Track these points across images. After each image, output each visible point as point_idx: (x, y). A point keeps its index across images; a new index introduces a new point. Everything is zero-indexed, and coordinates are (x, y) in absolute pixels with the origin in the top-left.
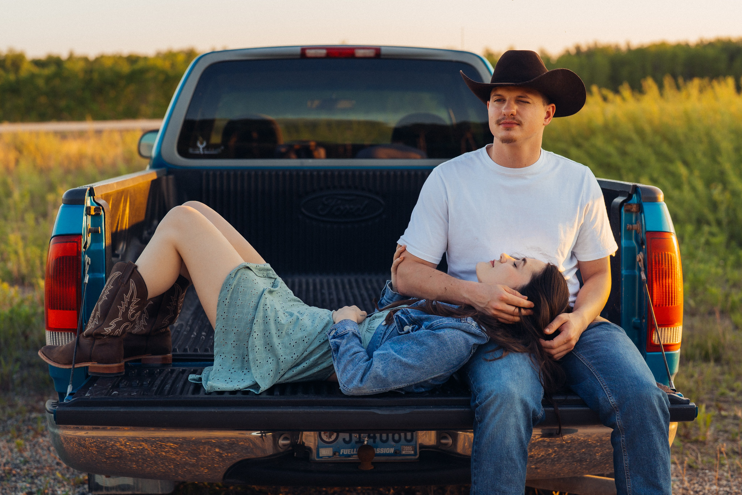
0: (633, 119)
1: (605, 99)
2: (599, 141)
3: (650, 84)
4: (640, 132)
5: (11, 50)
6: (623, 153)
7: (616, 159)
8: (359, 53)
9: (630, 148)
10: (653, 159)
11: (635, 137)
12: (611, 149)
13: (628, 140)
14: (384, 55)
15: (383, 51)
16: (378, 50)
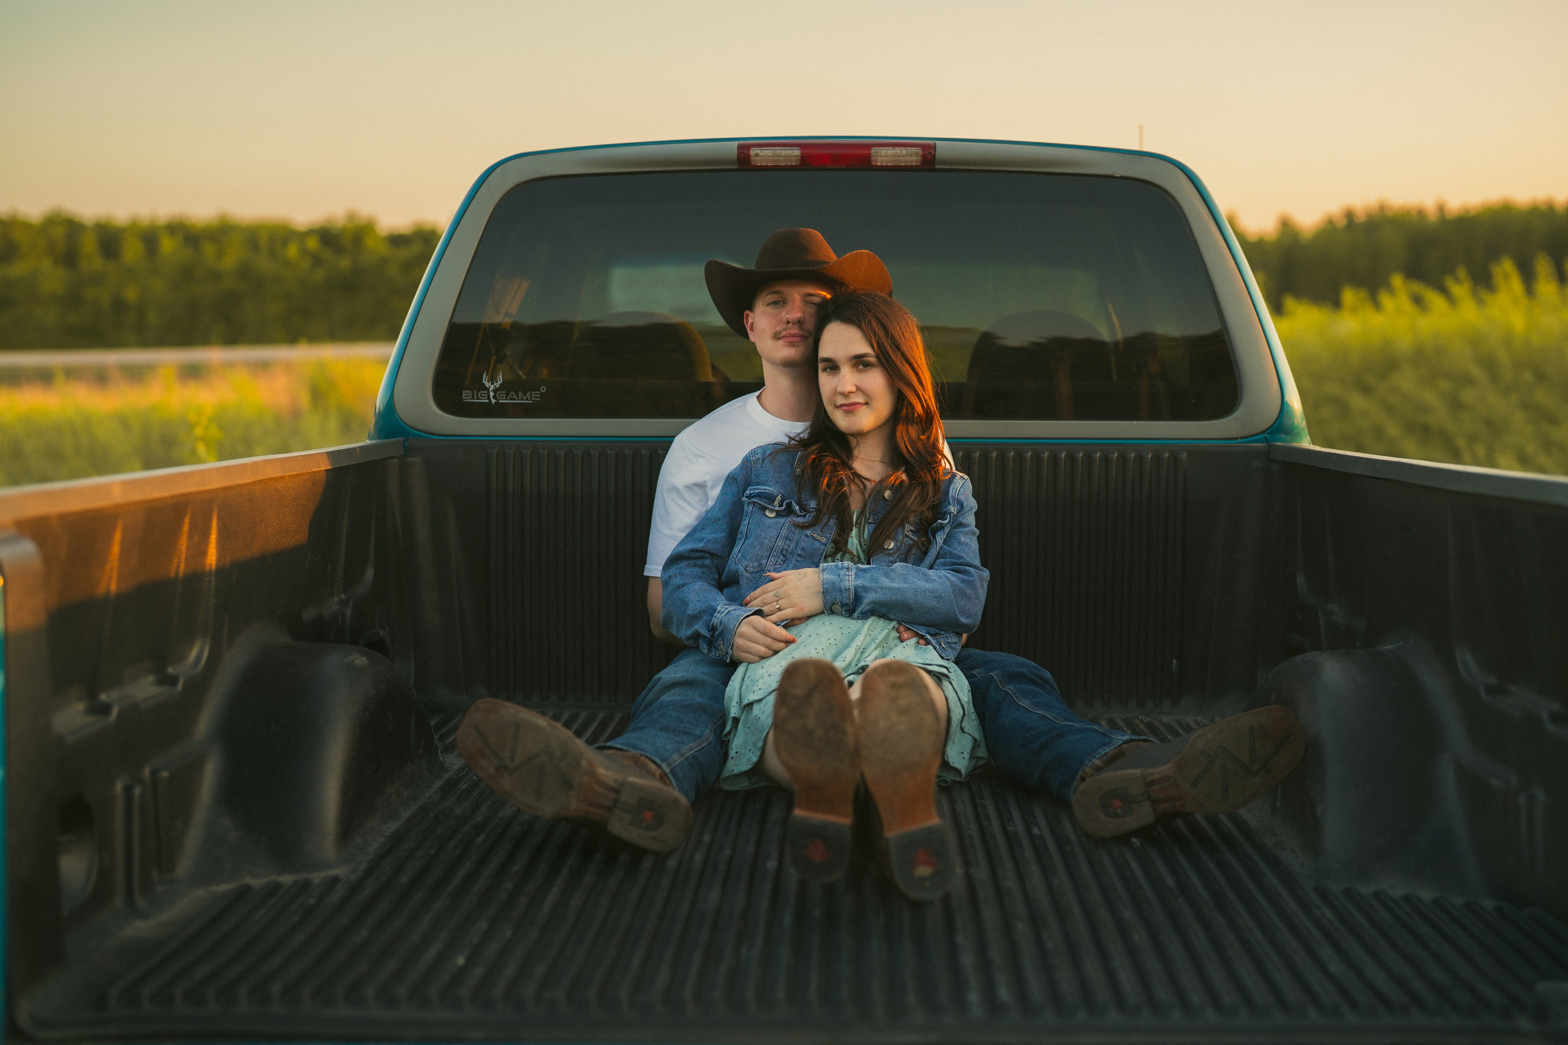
0: (1475, 340)
1: (1418, 301)
2: (1406, 381)
3: (1506, 270)
4: (1489, 364)
5: (351, 217)
6: (1456, 405)
7: (1440, 416)
8: (883, 157)
9: (1469, 396)
10: (1519, 417)
11: (1477, 373)
12: (1430, 397)
13: (1468, 380)
14: (943, 162)
15: (942, 151)
16: (927, 149)
